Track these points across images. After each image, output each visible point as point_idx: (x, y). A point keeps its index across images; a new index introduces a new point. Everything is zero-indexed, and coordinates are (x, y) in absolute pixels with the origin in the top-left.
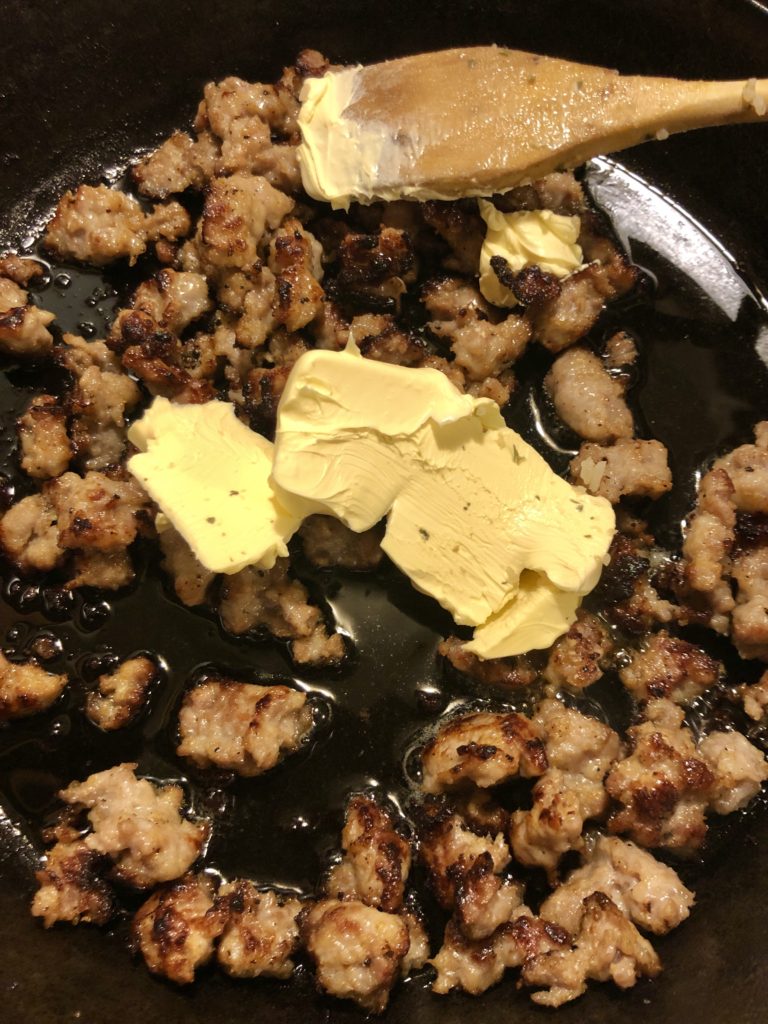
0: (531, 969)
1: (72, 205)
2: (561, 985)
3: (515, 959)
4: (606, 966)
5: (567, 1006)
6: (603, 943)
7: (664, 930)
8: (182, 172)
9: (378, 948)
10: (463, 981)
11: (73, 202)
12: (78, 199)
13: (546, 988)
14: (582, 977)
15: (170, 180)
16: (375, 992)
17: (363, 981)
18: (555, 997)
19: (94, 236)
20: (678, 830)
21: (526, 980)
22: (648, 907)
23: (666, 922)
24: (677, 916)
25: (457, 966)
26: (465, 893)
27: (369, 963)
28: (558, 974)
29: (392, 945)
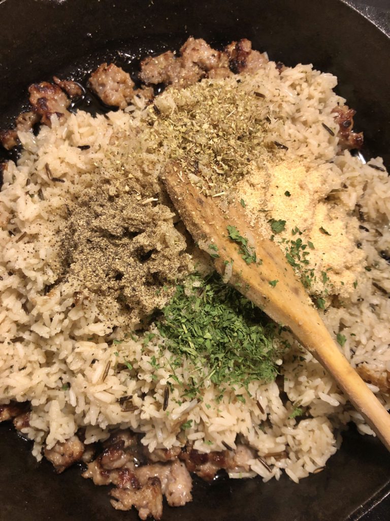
0: (115, 492)
1: (105, 71)
2: (122, 503)
3: (115, 482)
4: (140, 507)
5: (120, 511)
6: (144, 498)
7: (171, 505)
8: (160, 74)
9: (68, 453)
10: (94, 478)
11: (105, 70)
12: (108, 70)
13: (117, 500)
14: (130, 504)
15: (153, 76)
16: (60, 466)
17: (58, 460)
18: (117, 506)
19: (106, 93)
20: (203, 471)
21: (111, 494)
22: (171, 494)
23: (173, 504)
24: (180, 503)
25: (94, 472)
26: (107, 452)
27: (63, 455)
28: (123, 499)
29: (74, 454)
